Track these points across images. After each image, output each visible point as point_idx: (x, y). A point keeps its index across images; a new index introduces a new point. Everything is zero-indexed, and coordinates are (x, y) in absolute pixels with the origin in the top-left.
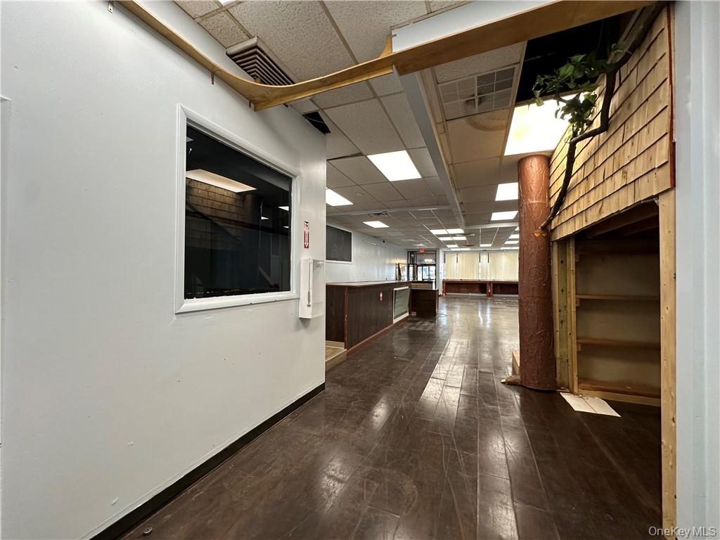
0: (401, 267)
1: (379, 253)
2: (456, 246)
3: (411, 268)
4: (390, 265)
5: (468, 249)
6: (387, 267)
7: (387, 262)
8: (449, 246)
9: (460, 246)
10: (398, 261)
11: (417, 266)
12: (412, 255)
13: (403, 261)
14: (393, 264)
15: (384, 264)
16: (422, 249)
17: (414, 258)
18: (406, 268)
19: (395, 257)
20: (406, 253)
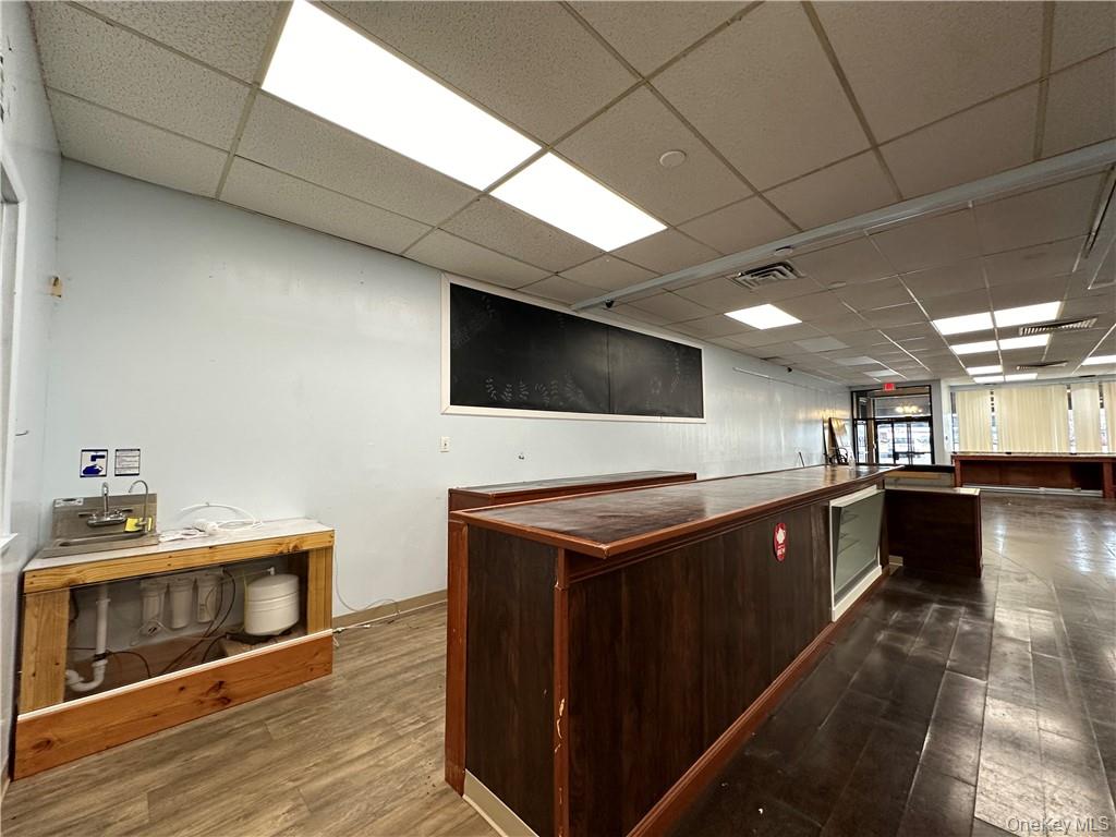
0: (834, 425)
1: (778, 398)
2: (998, 368)
3: (861, 429)
4: (809, 422)
5: (1032, 376)
6: (800, 427)
7: (801, 416)
8: (971, 371)
9: (1009, 369)
10: (827, 414)
11: (876, 424)
12: (862, 400)
13: (841, 414)
14: (817, 421)
15: (793, 422)
16: (889, 385)
17: (865, 403)
18: (848, 429)
19: (820, 405)
20: (848, 396)
